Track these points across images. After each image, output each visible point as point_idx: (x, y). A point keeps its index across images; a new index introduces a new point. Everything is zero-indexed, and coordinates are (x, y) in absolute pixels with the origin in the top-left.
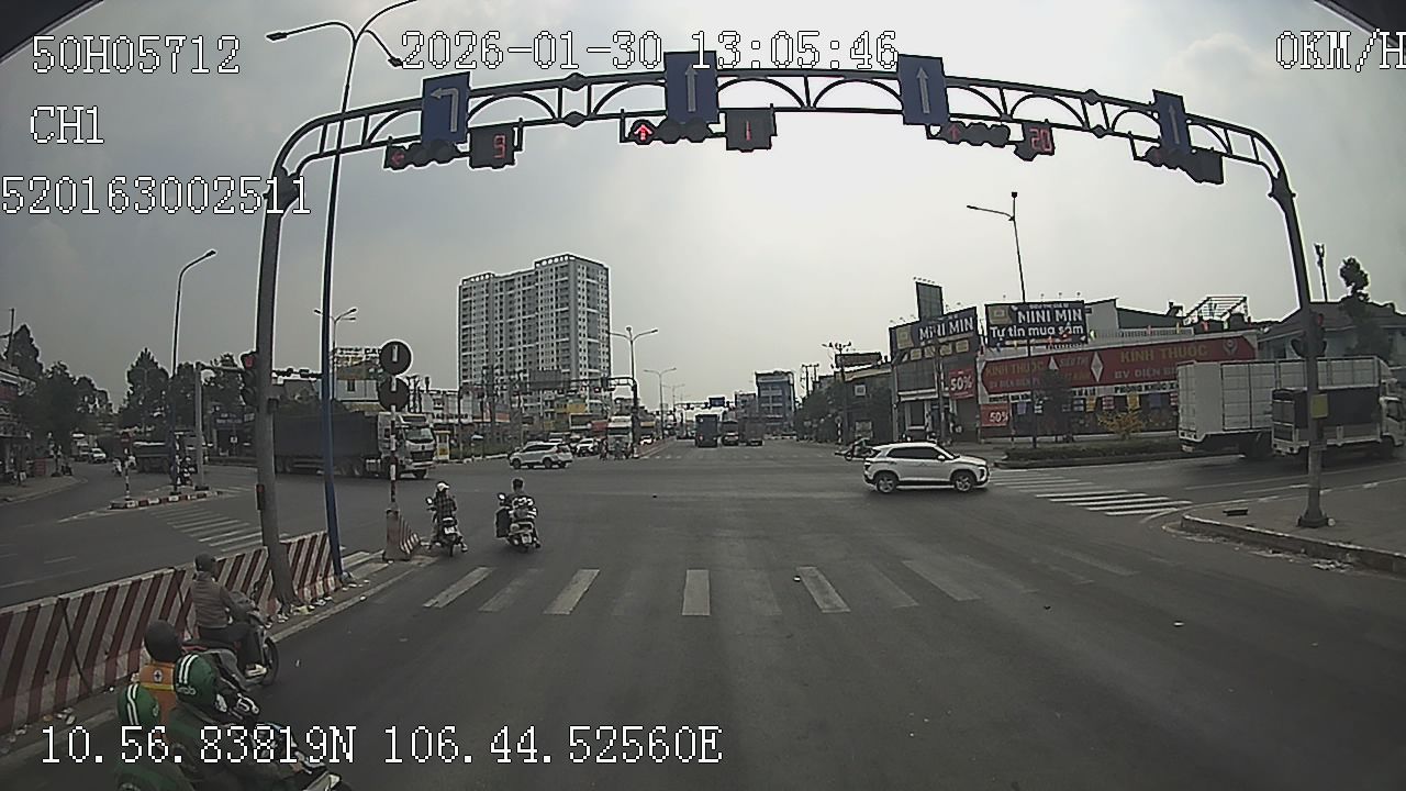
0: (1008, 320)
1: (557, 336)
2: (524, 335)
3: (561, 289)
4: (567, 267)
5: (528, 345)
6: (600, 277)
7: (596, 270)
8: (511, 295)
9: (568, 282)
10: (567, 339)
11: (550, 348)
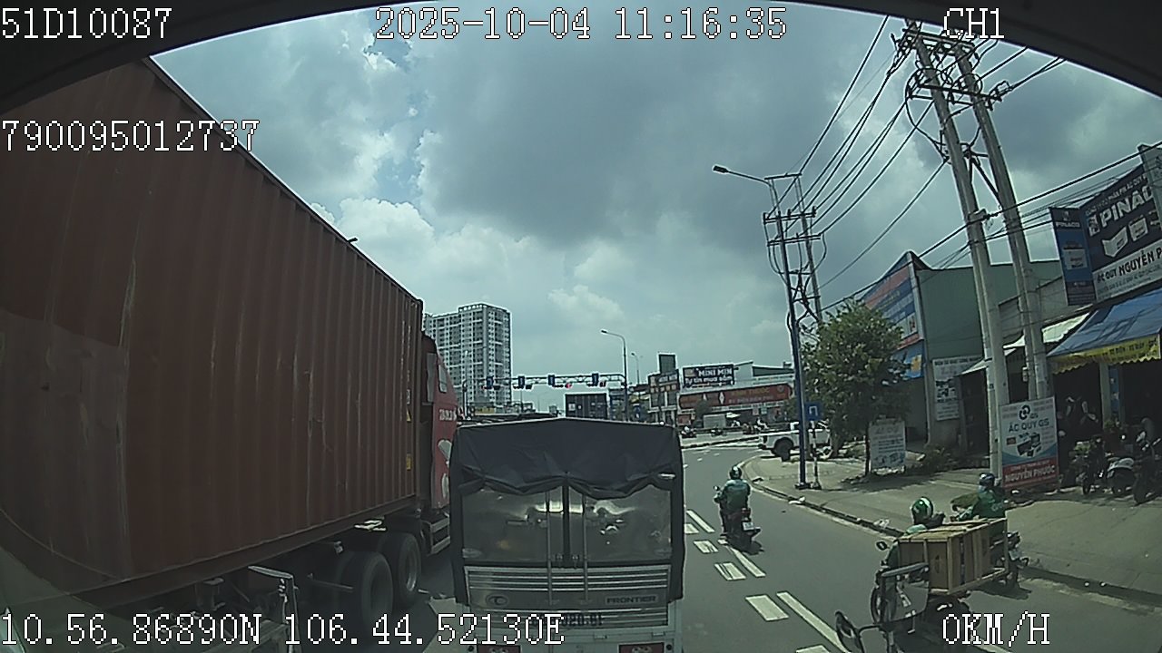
0: (693, 375)
1: (474, 361)
2: (451, 358)
3: (478, 329)
4: (481, 312)
5: (452, 366)
6: (504, 319)
7: (501, 314)
8: (441, 330)
9: (481, 322)
10: (481, 363)
11: (469, 369)
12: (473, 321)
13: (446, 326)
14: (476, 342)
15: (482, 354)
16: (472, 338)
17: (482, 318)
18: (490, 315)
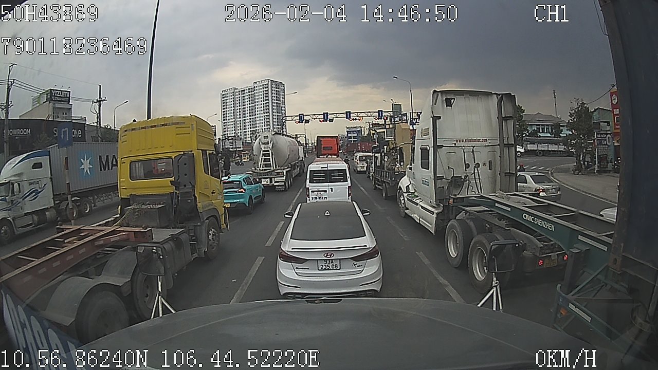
1: (264, 113)
2: (250, 113)
3: (265, 94)
4: (267, 84)
5: (251, 117)
6: (281, 88)
7: (278, 85)
8: (243, 97)
9: (268, 90)
10: (268, 114)
11: (261, 118)
12: (262, 90)
13: (246, 94)
14: (264, 102)
15: (268, 109)
16: (262, 99)
17: (268, 87)
18: (273, 86)
